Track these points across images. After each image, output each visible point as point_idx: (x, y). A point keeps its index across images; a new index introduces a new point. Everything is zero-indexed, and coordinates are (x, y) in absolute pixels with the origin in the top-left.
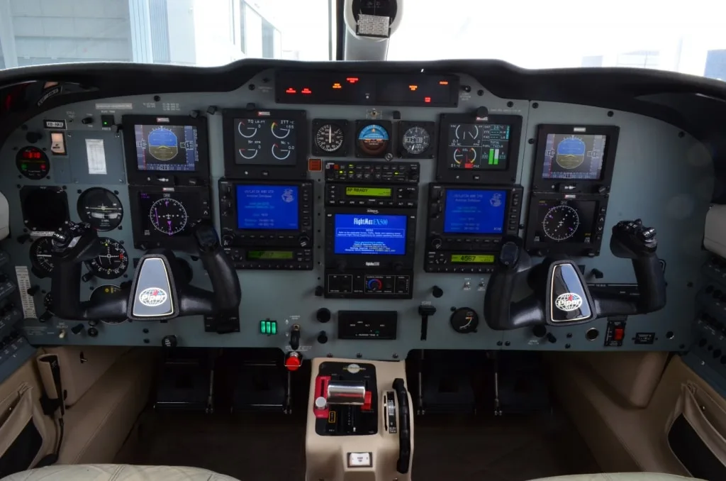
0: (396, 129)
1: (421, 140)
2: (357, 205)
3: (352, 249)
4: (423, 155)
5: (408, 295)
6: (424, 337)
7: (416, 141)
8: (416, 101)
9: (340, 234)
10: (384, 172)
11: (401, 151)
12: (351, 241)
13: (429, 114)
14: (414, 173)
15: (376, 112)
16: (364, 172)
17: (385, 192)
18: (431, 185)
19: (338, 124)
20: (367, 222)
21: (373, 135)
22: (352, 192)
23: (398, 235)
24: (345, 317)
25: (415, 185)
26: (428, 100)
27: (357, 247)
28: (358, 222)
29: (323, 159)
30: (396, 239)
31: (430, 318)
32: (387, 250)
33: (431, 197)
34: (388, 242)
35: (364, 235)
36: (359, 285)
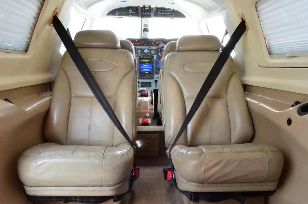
0: (150, 50)
1: (154, 52)
2: (144, 62)
3: (143, 70)
4: (155, 54)
5: (153, 79)
6: (156, 87)
7: (153, 52)
8: (153, 45)
9: (141, 68)
10: (148, 57)
11: (151, 54)
12: (143, 69)
13: (155, 48)
14: (153, 57)
15: (147, 47)
16: (145, 57)
17: (148, 60)
18: (156, 59)
19: (141, 49)
20: (146, 65)
21: (146, 51)
22: (143, 60)
23: (151, 68)
24: (142, 83)
25: (153, 59)
26: (155, 45)
27: (144, 70)
28: (144, 65)
29: (138, 55)
30: (150, 68)
31: (157, 82)
32: (149, 70)
33: (156, 61)
34: (149, 69)
35: (145, 68)
36: (144, 76)
